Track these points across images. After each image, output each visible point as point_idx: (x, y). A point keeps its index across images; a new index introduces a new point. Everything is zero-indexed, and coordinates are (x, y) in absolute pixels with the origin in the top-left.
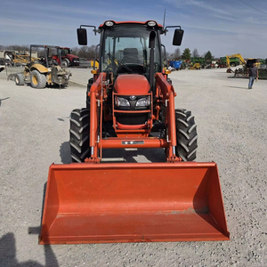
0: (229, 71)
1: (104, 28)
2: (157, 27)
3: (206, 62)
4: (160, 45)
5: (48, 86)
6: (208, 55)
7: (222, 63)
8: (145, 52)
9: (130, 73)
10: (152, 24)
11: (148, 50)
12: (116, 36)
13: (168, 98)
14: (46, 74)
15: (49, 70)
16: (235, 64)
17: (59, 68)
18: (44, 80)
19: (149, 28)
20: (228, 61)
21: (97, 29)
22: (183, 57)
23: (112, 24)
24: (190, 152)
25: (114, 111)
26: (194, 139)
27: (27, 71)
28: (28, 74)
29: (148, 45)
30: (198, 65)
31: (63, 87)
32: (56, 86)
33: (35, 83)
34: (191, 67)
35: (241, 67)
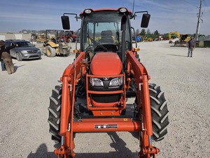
0: (171, 42)
1: (84, 15)
2: (128, 13)
3: (155, 37)
4: (130, 28)
5: (57, 55)
6: (156, 33)
7: (165, 37)
8: (118, 33)
9: (105, 51)
10: (123, 10)
11: (121, 32)
12: (96, 22)
13: (142, 81)
14: (55, 48)
15: (58, 45)
16: (173, 37)
17: (63, 44)
18: (54, 51)
19: (121, 14)
20: (170, 36)
21: (78, 16)
22: (141, 34)
23: (90, 12)
24: (162, 129)
25: (88, 92)
26: (166, 117)
27: (45, 46)
28: (45, 48)
29: (120, 28)
30: (151, 39)
31: (66, 55)
32: (62, 55)
33: (49, 54)
34: (146, 40)
35: (177, 39)
